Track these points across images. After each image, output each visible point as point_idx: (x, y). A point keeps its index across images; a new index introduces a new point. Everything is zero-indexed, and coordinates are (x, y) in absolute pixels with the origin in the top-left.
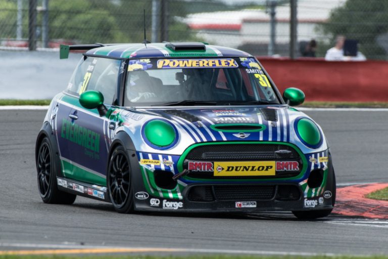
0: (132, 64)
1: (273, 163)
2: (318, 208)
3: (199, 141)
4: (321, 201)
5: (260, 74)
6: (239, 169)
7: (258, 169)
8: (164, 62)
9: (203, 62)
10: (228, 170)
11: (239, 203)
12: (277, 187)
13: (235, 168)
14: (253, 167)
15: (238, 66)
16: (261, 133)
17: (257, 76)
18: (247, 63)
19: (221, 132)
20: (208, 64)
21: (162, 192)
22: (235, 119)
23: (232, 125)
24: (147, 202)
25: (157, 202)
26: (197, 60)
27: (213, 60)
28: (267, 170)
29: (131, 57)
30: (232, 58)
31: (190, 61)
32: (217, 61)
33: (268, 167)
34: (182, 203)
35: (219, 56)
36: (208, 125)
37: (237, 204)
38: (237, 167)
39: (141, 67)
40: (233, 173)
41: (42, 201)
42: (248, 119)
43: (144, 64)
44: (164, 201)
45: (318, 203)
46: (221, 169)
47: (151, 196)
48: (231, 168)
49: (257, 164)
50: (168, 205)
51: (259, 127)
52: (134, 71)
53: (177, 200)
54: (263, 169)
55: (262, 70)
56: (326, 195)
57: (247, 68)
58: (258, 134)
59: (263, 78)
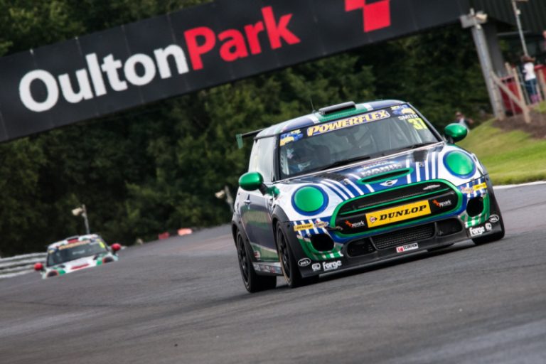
0: (283, 138)
1: (426, 202)
2: (487, 234)
3: (346, 198)
4: (488, 226)
5: (414, 118)
6: (392, 215)
7: (412, 211)
8: (314, 129)
9: (353, 120)
10: (382, 219)
11: (400, 247)
12: (436, 224)
13: (388, 216)
14: (407, 211)
15: (389, 115)
16: (409, 176)
17: (410, 121)
18: (400, 110)
19: (368, 186)
20: (358, 121)
21: (325, 254)
22: (382, 168)
23: (379, 175)
24: (309, 267)
25: (318, 266)
26: (347, 119)
27: (363, 116)
28: (421, 210)
29: (282, 131)
30: (383, 109)
31: (340, 122)
32: (367, 116)
33: (421, 208)
34: (340, 262)
35: (369, 110)
36: (354, 181)
37: (399, 249)
38: (390, 215)
39: (292, 139)
40: (387, 221)
41: (247, 292)
42: (395, 166)
43: (295, 136)
44: (324, 263)
45: (485, 229)
46: (374, 219)
47: (314, 262)
48: (384, 217)
49: (410, 206)
50: (328, 266)
51: (407, 171)
52: (286, 144)
53: (335, 260)
54: (417, 210)
55: (417, 114)
56: (492, 219)
57: (399, 115)
58: (406, 178)
59: (418, 122)
